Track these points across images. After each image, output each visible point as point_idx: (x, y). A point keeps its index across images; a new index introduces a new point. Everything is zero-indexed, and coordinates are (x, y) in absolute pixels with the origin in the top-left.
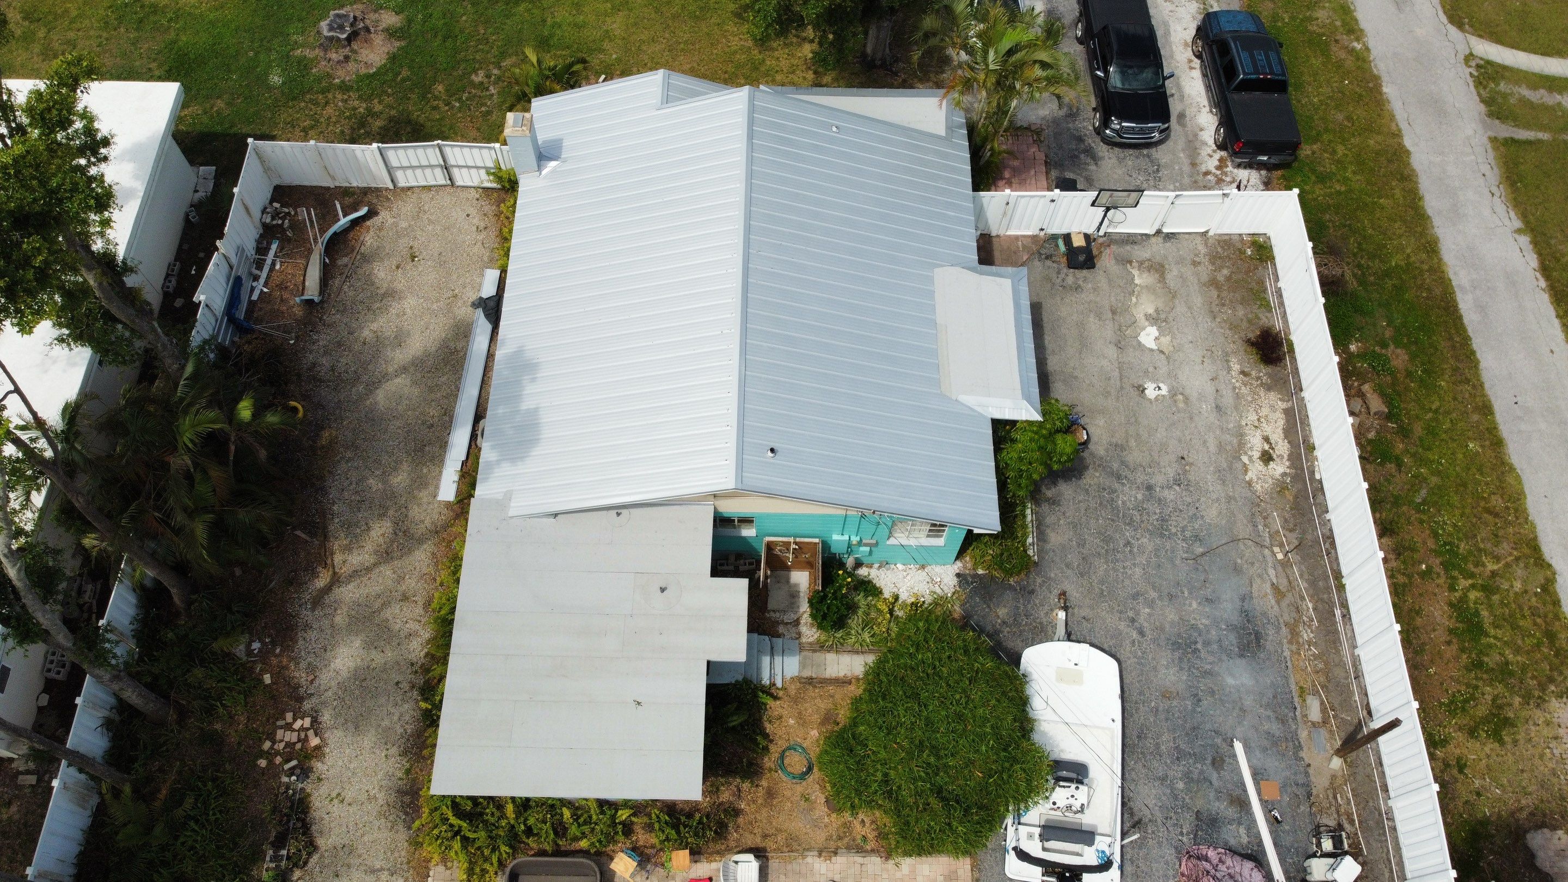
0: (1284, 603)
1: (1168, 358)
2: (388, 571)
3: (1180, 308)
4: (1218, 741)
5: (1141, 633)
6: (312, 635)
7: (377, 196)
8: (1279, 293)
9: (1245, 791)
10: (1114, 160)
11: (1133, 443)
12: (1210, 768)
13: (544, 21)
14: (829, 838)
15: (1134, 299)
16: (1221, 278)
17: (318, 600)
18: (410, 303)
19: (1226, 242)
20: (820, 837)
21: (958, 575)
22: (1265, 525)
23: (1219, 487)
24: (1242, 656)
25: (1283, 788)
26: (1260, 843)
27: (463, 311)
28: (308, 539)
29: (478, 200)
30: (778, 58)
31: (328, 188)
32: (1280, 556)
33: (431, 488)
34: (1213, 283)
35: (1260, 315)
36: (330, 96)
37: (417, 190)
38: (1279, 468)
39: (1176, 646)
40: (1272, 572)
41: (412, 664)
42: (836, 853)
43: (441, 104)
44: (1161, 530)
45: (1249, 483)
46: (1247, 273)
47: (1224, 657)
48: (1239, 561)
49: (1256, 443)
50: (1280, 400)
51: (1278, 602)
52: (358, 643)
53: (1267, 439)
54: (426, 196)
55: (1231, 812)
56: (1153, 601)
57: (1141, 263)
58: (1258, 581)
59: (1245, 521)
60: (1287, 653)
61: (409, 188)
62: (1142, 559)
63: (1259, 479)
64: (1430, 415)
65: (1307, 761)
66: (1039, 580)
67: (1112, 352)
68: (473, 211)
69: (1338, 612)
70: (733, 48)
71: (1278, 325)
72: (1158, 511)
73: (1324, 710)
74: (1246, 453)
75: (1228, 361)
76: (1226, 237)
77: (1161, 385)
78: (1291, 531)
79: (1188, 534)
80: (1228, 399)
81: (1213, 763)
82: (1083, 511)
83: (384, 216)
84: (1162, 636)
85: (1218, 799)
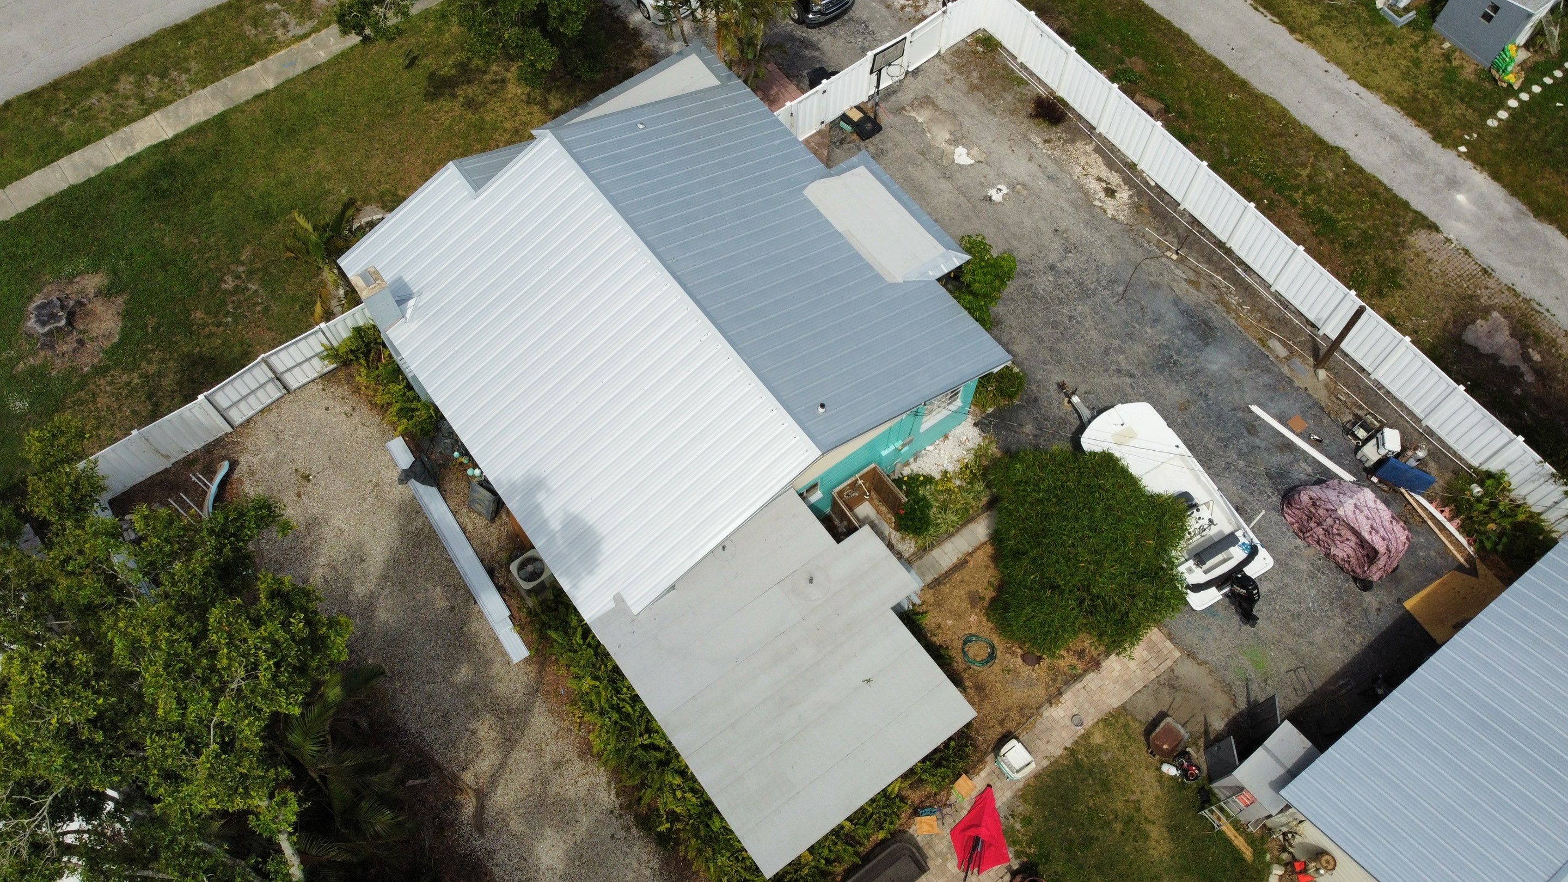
0: (1203, 289)
1: (987, 163)
2: (520, 755)
3: (967, 121)
4: (1240, 414)
5: (1132, 376)
6: (501, 857)
7: (223, 447)
8: (1023, 66)
9: (1283, 436)
10: (829, 38)
11: (1015, 243)
12: (1250, 437)
13: (249, 198)
14: (1047, 687)
15: (929, 135)
16: (976, 81)
17: (480, 825)
18: (339, 519)
19: (957, 51)
20: (1040, 692)
21: (976, 425)
22: (1148, 242)
23: (1097, 235)
24: (1207, 344)
25: (1303, 416)
26: (1321, 465)
27: (397, 493)
28: (424, 781)
29: (324, 390)
30: (493, 110)
31: (166, 470)
32: (1175, 257)
33: (499, 659)
34: (973, 88)
35: (1024, 91)
36: (92, 387)
37: (257, 418)
38: (1124, 195)
39: (1161, 369)
40: (1178, 272)
41: (612, 812)
42: (1061, 694)
43: (214, 329)
44: (1085, 293)
45: (1114, 219)
46: (990, 65)
47: (1198, 354)
48: (1152, 279)
49: (1094, 186)
50: (1086, 144)
51: (1199, 290)
52: (549, 832)
53: (1099, 179)
54: (271, 418)
55: (1286, 458)
56: (1120, 347)
57: (912, 104)
58: (1175, 284)
59: (1133, 248)
60: (1233, 322)
61: (248, 421)
62: (1089, 323)
63: (1117, 211)
64: (1187, 93)
65: (1303, 387)
66: (1034, 388)
67: (945, 184)
68: (326, 403)
69: (1239, 270)
70: (448, 122)
71: (1042, 91)
72: (1071, 280)
73: (1285, 345)
74: (1095, 199)
75: (1029, 139)
76: (955, 48)
77: (999, 187)
78: (1166, 234)
79: (1104, 283)
80: (1052, 168)
81: (1249, 433)
82: (1022, 316)
83: (244, 460)
84: (1147, 368)
85: (1271, 455)
